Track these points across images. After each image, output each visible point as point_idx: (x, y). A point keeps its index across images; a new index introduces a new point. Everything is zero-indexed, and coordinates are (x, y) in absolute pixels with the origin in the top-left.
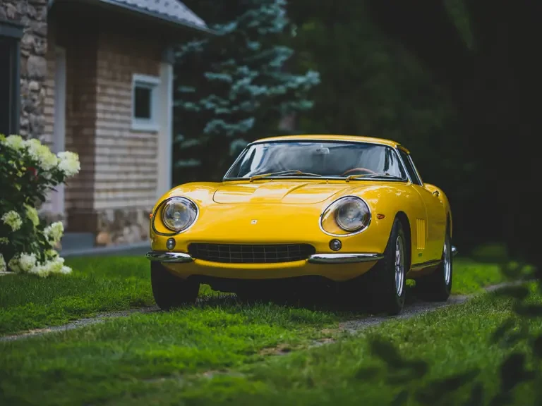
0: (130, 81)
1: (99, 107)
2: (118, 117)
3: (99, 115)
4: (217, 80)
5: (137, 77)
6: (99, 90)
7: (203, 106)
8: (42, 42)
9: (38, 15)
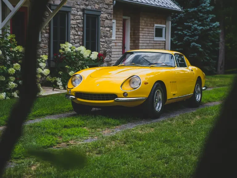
0: (154, 26)
1: (140, 34)
2: (149, 37)
3: (141, 37)
4: (188, 25)
5: (156, 25)
6: (141, 29)
7: (183, 33)
8: (111, 16)
9: (109, 8)
